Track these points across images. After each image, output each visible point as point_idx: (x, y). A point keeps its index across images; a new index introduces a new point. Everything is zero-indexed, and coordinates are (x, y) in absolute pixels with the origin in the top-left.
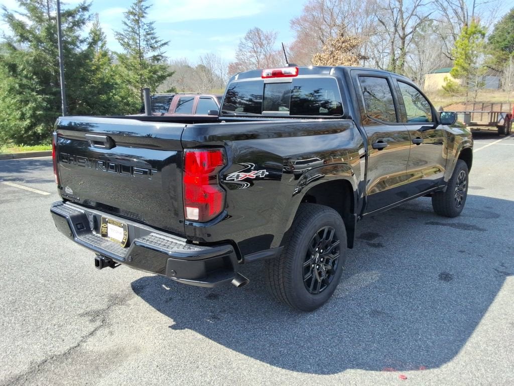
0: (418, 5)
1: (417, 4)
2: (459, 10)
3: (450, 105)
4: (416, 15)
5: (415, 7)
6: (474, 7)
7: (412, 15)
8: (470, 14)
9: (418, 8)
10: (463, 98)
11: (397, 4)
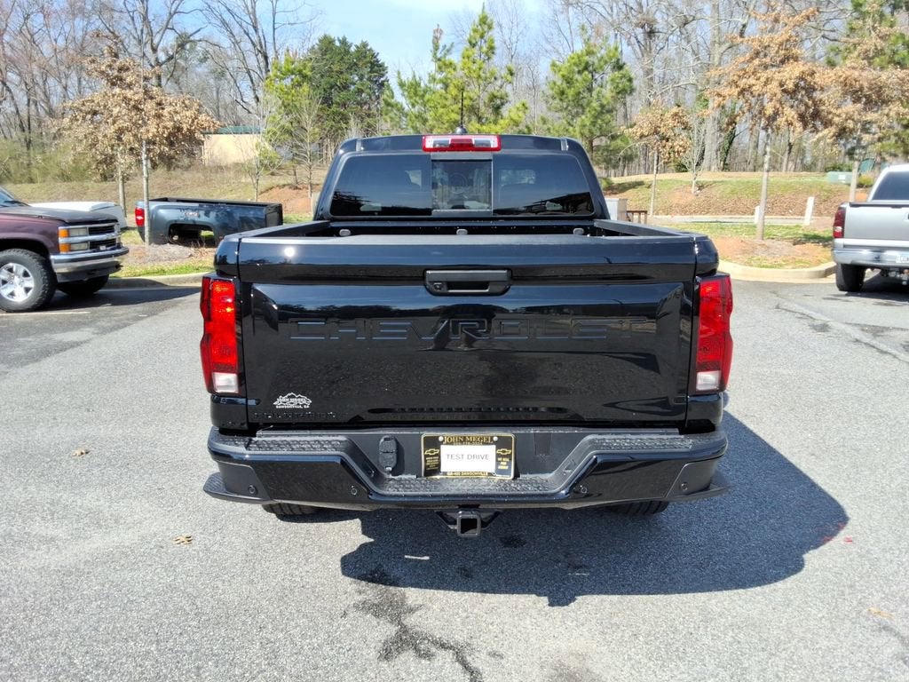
0: (175, 13)
1: (173, 10)
2: (251, 30)
3: (271, 189)
4: (173, 29)
5: (171, 16)
6: (274, 29)
7: (167, 28)
8: (269, 40)
9: (176, 16)
10: (289, 177)
11: (139, 5)
